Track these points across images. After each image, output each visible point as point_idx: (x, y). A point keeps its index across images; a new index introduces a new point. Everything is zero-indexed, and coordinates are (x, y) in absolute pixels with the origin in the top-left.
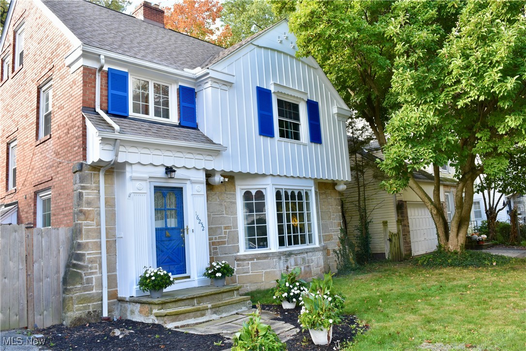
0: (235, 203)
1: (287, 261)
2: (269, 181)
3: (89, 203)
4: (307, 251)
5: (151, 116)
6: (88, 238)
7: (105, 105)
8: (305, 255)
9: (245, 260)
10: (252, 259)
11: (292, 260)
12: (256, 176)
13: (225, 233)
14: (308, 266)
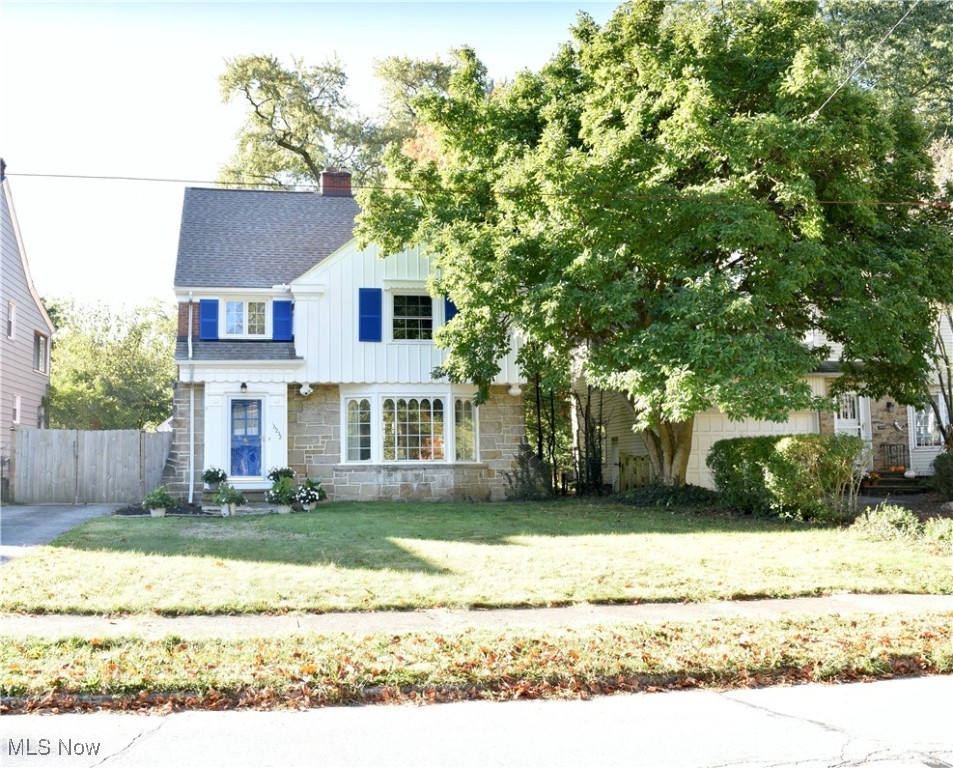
0: (338, 413)
1: (390, 475)
2: (375, 389)
3: (182, 414)
4: (425, 468)
5: (245, 335)
6: (180, 441)
7: (196, 332)
8: (422, 472)
9: (342, 471)
10: (350, 470)
11: (398, 476)
12: (364, 384)
13: (323, 442)
14: (426, 485)
